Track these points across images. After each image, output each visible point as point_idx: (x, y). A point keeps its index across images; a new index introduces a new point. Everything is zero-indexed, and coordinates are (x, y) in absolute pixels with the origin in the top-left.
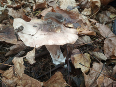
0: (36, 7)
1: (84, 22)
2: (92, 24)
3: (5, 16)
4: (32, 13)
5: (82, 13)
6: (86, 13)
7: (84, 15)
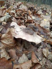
0: (27, 21)
1: (51, 36)
3: (10, 20)
4: (24, 23)
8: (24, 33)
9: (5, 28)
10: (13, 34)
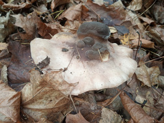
0: (56, 5)
1: (134, 24)
2: (145, 27)
3: (10, 30)
4: (49, 15)
5: (129, 7)
6: (134, 7)
7: (132, 11)
8: (85, 63)
9: (12, 61)
10: (64, 90)
